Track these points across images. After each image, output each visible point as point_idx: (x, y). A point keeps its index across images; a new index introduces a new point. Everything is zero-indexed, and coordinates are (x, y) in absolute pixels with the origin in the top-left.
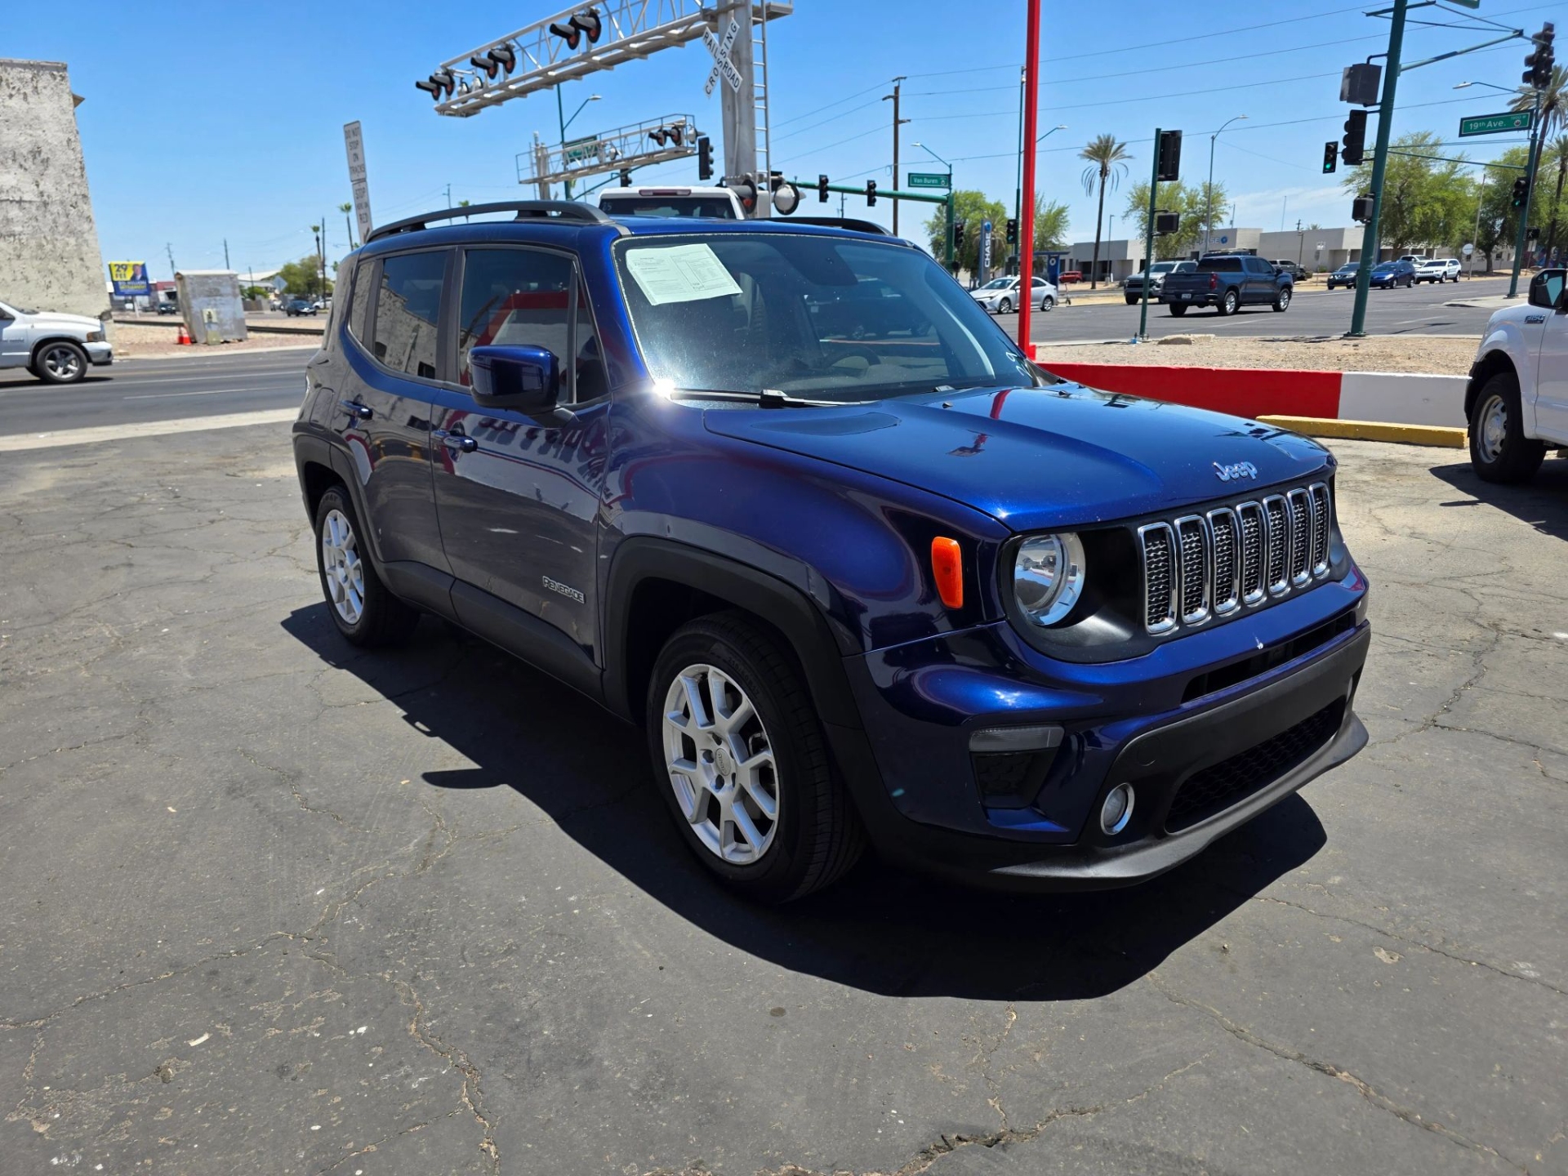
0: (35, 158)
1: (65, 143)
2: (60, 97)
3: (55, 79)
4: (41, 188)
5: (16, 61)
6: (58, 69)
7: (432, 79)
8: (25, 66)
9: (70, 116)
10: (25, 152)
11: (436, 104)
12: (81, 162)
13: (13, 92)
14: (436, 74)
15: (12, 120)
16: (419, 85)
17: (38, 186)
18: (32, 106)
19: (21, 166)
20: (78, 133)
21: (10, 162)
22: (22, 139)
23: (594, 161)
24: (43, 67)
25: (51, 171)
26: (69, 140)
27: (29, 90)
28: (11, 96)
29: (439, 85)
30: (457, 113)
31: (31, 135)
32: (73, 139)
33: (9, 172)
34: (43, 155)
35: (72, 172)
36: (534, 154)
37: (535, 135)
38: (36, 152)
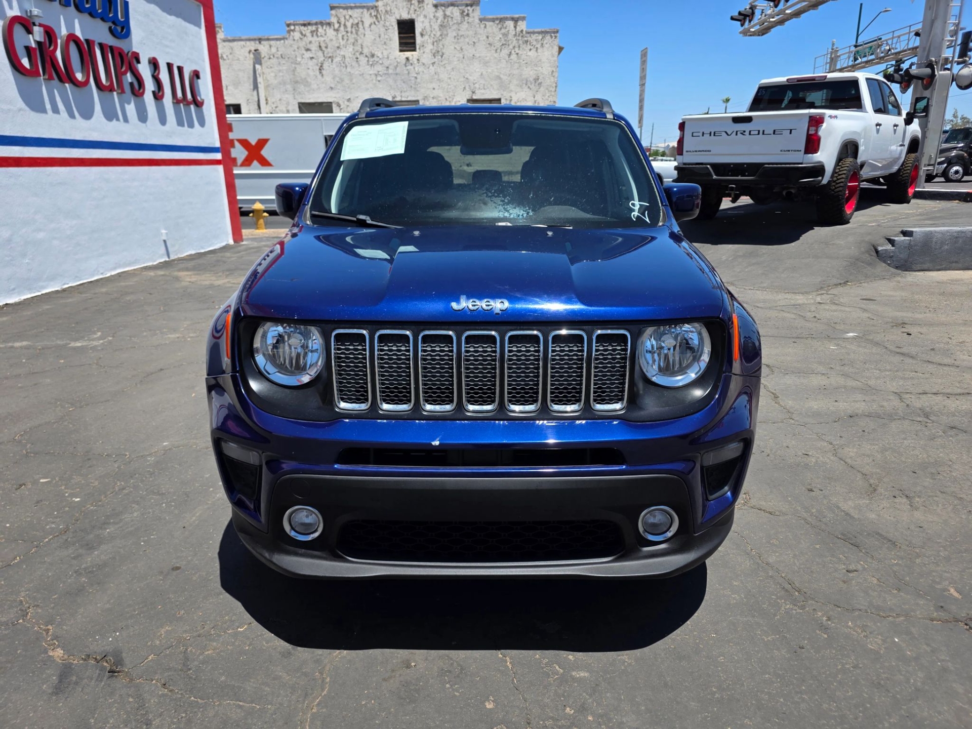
0: (535, 82)
1: (550, 73)
2: (553, 47)
3: (552, 38)
4: (536, 99)
5: (536, 30)
6: (554, 32)
7: (740, 13)
8: (539, 33)
9: (555, 58)
10: (531, 79)
11: (742, 29)
12: (556, 83)
13: (532, 47)
14: (746, 9)
15: (529, 63)
16: (732, 18)
17: (534, 97)
18: (539, 54)
19: (529, 87)
20: (557, 67)
21: (524, 85)
22: (531, 72)
23: (873, 57)
24: (547, 32)
25: (542, 89)
26: (553, 71)
27: (539, 46)
28: (530, 50)
29: (744, 17)
30: (754, 34)
31: (536, 70)
32: (555, 70)
33: (523, 91)
34: (540, 81)
35: (551, 89)
36: (829, 56)
37: (833, 42)
38: (536, 79)
